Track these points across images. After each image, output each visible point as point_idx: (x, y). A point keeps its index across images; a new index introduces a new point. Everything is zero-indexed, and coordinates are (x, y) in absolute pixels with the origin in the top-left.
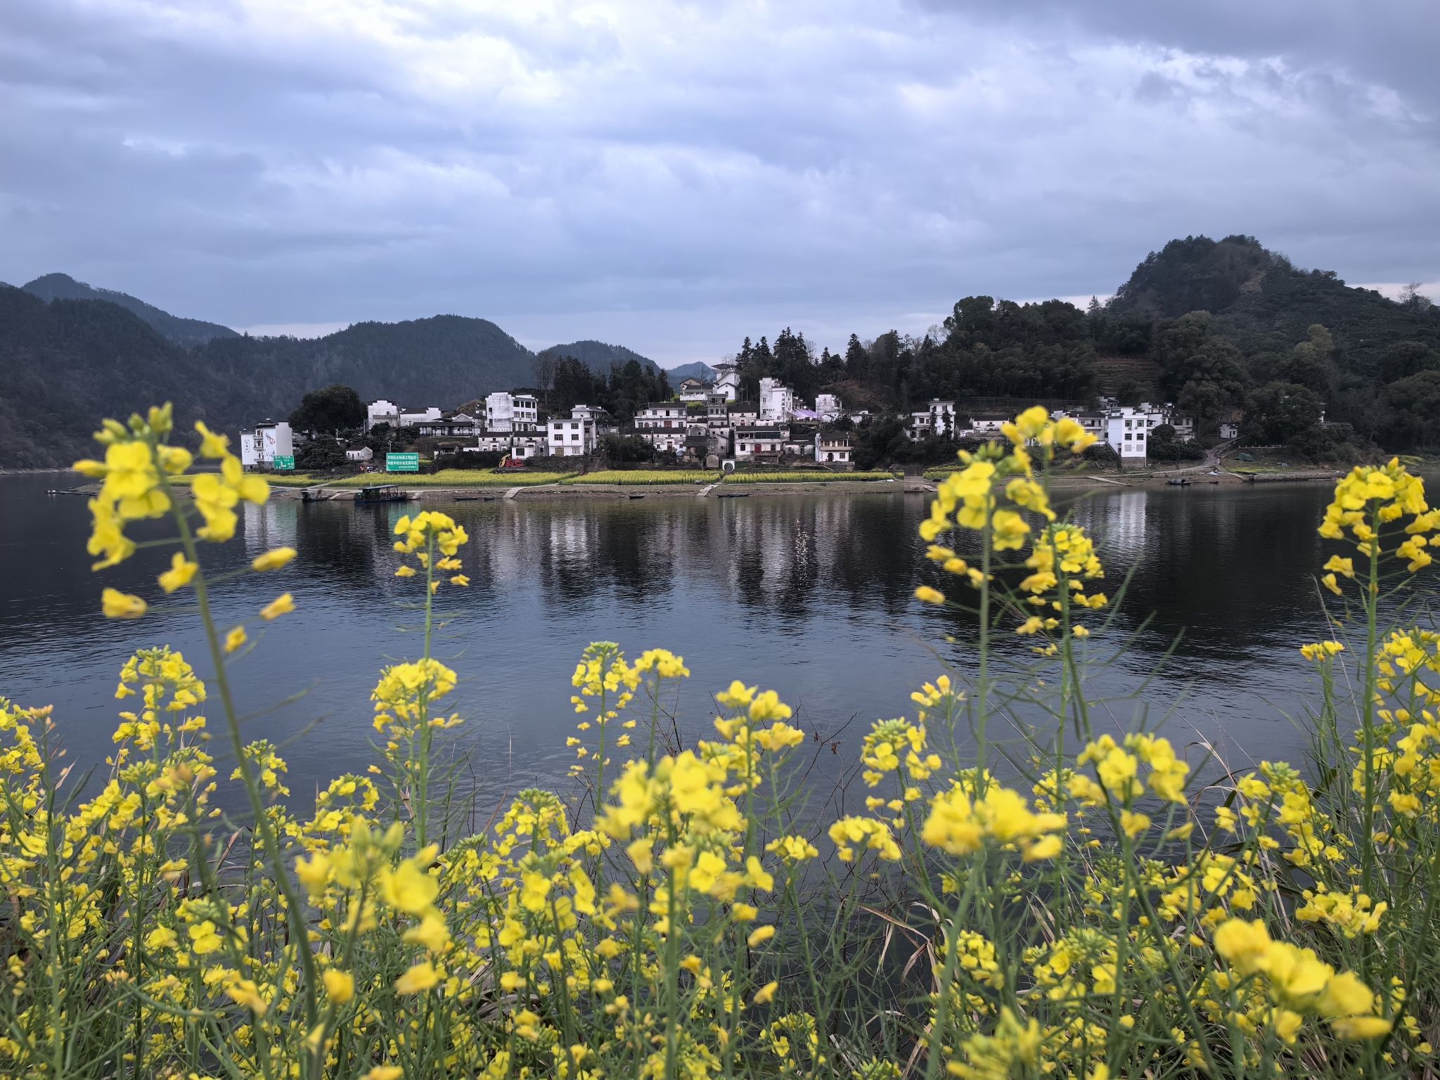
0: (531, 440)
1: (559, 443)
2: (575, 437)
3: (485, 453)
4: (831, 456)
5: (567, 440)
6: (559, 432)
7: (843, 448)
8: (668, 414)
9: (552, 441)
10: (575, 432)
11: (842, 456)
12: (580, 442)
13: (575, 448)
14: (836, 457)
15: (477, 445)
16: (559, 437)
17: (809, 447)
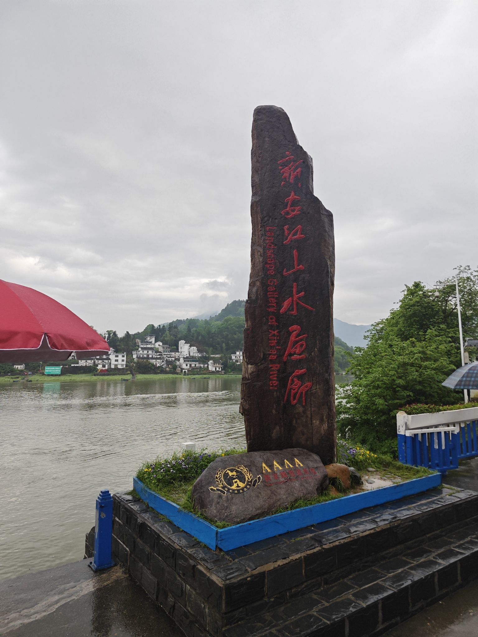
0: (103, 362)
1: (116, 363)
2: (123, 361)
3: (82, 367)
4: (216, 369)
5: (120, 362)
6: (117, 358)
7: (219, 366)
8: (148, 352)
9: (113, 362)
10: (123, 358)
11: (219, 369)
12: (125, 363)
13: (122, 365)
14: (218, 369)
15: (78, 363)
16: (117, 361)
17: (206, 365)
